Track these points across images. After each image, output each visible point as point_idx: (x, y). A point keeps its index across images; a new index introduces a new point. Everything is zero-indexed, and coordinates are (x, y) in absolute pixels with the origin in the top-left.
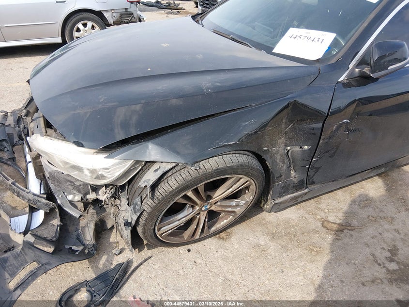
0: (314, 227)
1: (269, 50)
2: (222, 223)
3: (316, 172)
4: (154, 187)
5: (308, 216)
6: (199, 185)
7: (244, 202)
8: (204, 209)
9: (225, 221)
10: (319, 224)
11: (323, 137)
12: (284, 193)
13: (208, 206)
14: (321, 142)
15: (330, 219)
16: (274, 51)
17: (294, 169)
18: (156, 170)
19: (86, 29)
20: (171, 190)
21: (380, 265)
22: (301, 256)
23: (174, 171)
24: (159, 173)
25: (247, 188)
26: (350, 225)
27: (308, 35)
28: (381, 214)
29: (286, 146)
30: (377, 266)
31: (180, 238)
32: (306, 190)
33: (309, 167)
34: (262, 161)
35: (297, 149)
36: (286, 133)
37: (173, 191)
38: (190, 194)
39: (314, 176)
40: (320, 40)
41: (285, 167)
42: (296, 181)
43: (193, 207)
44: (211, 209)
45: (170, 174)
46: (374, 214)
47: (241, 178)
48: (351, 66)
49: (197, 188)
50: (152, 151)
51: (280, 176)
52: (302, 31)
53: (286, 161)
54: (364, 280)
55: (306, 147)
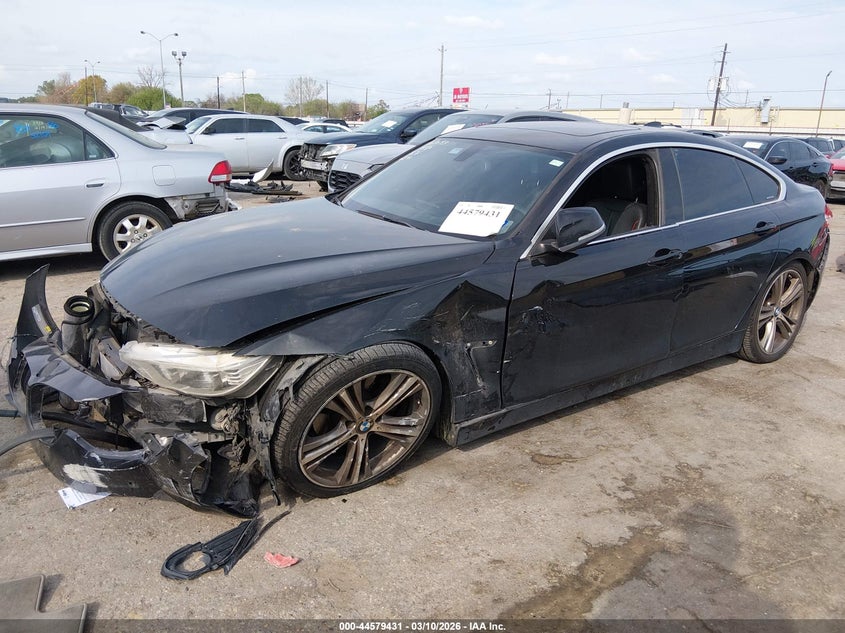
0: (520, 462)
1: (434, 229)
2: (390, 459)
3: (512, 383)
4: (298, 385)
5: (512, 451)
6: (355, 382)
7: (417, 420)
8: (362, 428)
9: (394, 456)
10: (528, 458)
11: (509, 328)
12: (473, 412)
13: (368, 425)
14: (509, 335)
15: (542, 452)
16: (440, 230)
17: (481, 376)
18: (300, 367)
19: (138, 227)
20: (320, 387)
21: (609, 495)
22: (502, 493)
23: (322, 365)
24: (304, 369)
25: (418, 395)
26: (570, 457)
27: (480, 209)
28: (614, 443)
29: (465, 341)
30: (606, 497)
31: (332, 480)
32: (504, 411)
33: (501, 373)
34: (435, 359)
35: (479, 346)
36: (462, 323)
37: (322, 388)
38: (344, 395)
39: (510, 387)
40: (496, 214)
41: (467, 372)
42: (486, 394)
43: (348, 424)
44: (372, 430)
45: (317, 368)
46: (605, 443)
47: (407, 377)
48: (534, 241)
49: (352, 386)
50: (292, 343)
51: (462, 385)
52: (474, 205)
53: (467, 362)
54: (586, 511)
55: (490, 342)
